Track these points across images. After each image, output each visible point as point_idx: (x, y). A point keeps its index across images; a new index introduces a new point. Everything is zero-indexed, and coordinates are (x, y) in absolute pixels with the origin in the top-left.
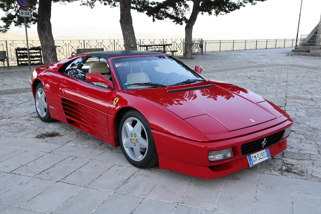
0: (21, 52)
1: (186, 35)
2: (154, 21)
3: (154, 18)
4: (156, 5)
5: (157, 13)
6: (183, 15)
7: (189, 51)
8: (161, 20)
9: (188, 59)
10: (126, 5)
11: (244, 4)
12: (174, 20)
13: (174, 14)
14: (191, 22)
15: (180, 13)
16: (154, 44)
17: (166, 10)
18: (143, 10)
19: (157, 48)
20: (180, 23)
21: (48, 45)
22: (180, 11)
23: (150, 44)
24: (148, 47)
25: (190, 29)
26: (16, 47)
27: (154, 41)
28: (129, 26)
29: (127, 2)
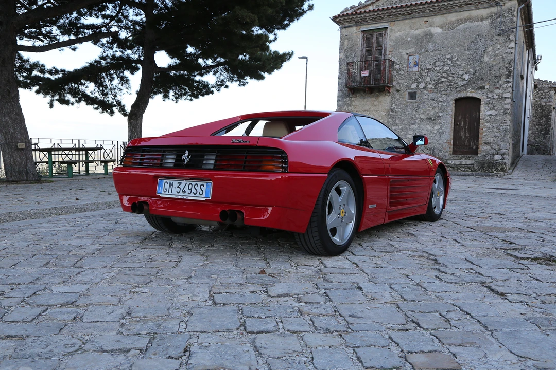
1: (129, 131)
2: (51, 106)
3: (52, 101)
4: (60, 75)
6: (116, 97)
8: (68, 105)
12: (96, 106)
13: (97, 94)
14: (139, 108)
15: (110, 93)
17: (80, 86)
18: (30, 84)
20: (109, 111)
22: (111, 90)
24: (53, 153)
25: (137, 119)
27: (59, 142)
28: (12, 104)
29: (7, 54)
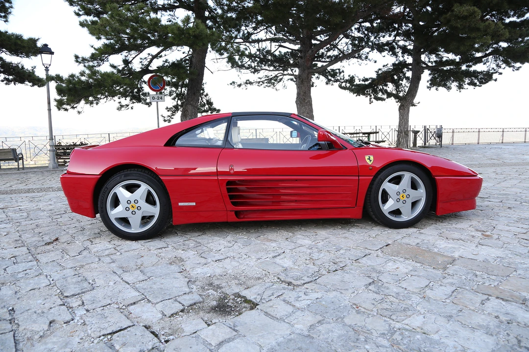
2: (371, 102)
3: (370, 99)
4: (370, 81)
5: (375, 92)
7: (403, 141)
8: (382, 101)
11: (500, 70)
12: (397, 100)
14: (406, 100)
16: (360, 132)
17: (384, 87)
23: (355, 132)
27: (360, 128)
28: (305, 107)
29: (305, 76)
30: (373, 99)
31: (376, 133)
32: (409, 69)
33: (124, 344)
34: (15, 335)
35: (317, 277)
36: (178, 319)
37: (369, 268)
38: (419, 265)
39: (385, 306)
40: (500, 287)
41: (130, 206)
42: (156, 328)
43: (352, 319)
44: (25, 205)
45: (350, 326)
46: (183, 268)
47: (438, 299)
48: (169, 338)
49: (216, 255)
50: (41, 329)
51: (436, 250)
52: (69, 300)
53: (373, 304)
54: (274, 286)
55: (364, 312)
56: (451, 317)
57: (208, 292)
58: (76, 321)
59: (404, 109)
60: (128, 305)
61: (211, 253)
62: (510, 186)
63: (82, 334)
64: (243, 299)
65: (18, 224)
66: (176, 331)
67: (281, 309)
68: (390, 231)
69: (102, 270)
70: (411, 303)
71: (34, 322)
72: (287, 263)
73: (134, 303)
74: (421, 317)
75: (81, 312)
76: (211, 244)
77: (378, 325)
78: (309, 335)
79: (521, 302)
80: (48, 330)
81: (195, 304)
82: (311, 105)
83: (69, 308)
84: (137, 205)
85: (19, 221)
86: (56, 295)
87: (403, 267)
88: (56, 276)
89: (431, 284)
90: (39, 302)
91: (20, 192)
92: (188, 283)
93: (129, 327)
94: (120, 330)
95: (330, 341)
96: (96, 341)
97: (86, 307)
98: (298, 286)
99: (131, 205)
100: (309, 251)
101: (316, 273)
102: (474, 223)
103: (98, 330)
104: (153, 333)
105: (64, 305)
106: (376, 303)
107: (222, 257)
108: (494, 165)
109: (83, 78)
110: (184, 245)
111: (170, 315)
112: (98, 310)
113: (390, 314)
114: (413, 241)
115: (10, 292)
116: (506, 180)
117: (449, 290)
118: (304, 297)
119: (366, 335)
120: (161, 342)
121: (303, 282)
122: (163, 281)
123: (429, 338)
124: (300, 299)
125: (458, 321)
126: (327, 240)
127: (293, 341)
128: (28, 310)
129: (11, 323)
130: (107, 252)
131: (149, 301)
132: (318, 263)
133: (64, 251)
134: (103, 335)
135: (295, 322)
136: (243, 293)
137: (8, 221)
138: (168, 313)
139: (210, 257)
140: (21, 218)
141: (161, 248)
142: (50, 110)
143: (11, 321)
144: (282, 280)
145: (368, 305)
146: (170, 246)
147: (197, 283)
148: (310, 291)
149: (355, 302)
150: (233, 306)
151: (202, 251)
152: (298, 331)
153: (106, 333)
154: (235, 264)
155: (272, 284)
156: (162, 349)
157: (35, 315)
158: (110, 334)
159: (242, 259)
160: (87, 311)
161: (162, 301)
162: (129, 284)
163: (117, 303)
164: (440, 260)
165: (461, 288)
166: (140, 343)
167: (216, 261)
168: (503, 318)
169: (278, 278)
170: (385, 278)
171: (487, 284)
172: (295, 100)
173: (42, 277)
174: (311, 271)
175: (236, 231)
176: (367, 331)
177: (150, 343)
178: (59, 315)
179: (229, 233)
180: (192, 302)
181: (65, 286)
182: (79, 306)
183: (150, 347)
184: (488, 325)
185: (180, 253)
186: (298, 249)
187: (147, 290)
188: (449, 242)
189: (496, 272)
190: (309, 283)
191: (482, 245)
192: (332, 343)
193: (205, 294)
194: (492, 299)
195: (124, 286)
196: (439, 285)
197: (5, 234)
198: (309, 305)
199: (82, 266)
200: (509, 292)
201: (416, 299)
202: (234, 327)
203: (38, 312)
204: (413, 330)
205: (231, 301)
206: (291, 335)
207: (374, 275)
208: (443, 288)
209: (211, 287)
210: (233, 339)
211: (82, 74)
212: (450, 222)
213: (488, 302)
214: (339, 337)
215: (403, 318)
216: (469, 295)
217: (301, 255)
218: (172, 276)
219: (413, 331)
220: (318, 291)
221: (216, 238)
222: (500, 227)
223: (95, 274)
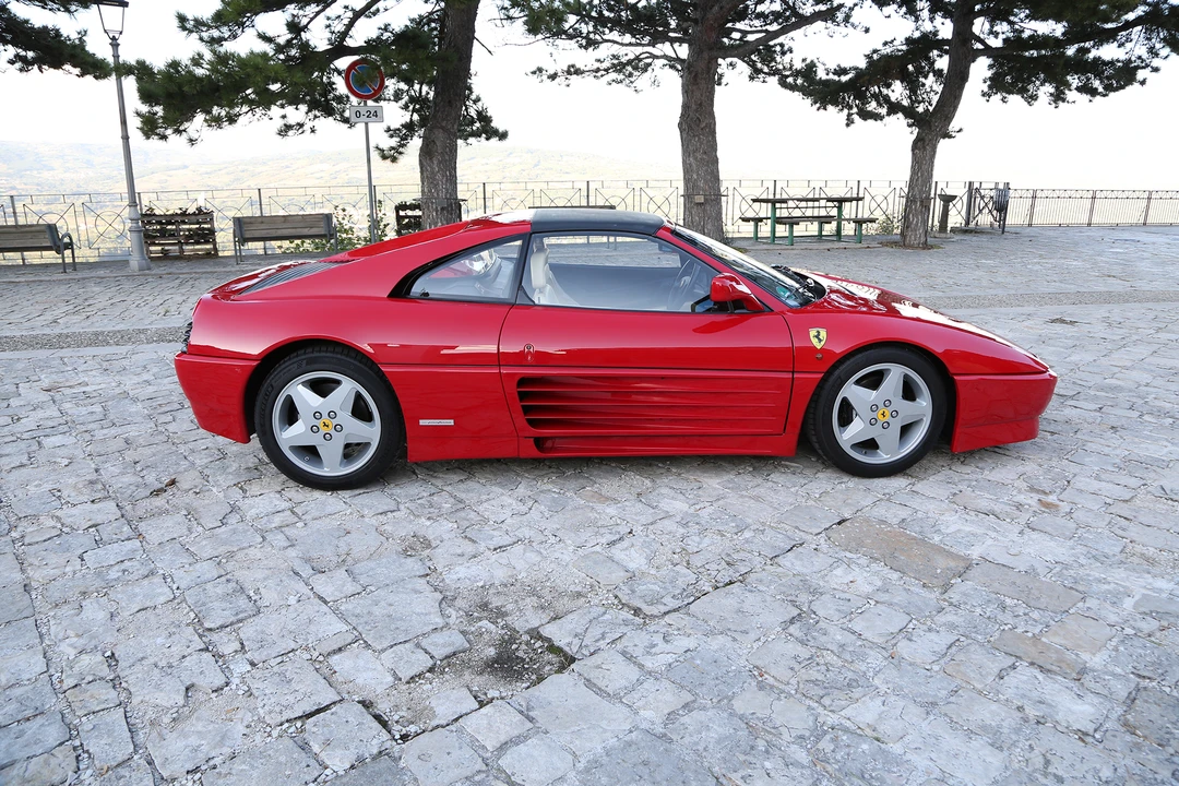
0: (410, 213)
2: (850, 123)
3: (849, 115)
4: (850, 75)
5: (862, 99)
7: (918, 222)
9: (911, 247)
10: (696, 76)
16: (823, 196)
19: (797, 207)
21: (433, 197)
23: (811, 196)
24: (778, 205)
25: (925, 149)
26: (398, 201)
28: (699, 139)
29: (701, 65)
30: (856, 117)
31: (858, 199)
32: (943, 52)
33: (327, 743)
34: (129, 715)
35: (692, 598)
36: (425, 687)
37: (796, 581)
38: (895, 576)
39: (814, 674)
40: (1044, 639)
41: (320, 423)
42: (383, 707)
43: (749, 702)
44: (97, 382)
45: (741, 717)
46: (429, 564)
47: (918, 661)
48: (408, 729)
49: (495, 533)
50: (172, 702)
51: (937, 539)
52: (215, 637)
53: (792, 669)
54: (607, 617)
55: (772, 687)
56: (934, 704)
57: (480, 624)
58: (234, 687)
59: (924, 147)
60: (329, 654)
61: (486, 528)
62: (1129, 364)
63: (248, 718)
64: (546, 645)
65: (87, 437)
66: (419, 713)
67: (617, 673)
68: (853, 483)
69: (271, 564)
70: (864, 669)
71: (158, 687)
72: (634, 559)
73: (340, 649)
74: (878, 701)
75: (240, 667)
76: (485, 505)
77: (793, 717)
78: (665, 735)
79: (1074, 675)
80: (184, 706)
81: (454, 654)
82: (713, 133)
83: (218, 656)
84: (335, 422)
85: (90, 427)
86: (188, 625)
87: (863, 577)
88: (183, 579)
89: (911, 626)
90: (159, 641)
91: (79, 341)
92: (440, 603)
93: (334, 703)
94: (318, 711)
95: (701, 748)
96: (275, 733)
97: (248, 655)
98: (653, 617)
99: (321, 421)
100: (682, 531)
101: (691, 587)
102: (1030, 467)
103: (277, 709)
104: (378, 718)
105: (207, 649)
106: (797, 667)
107: (507, 540)
108: (1108, 298)
109: (199, 72)
110: (431, 506)
111: (408, 678)
112: (273, 662)
113: (821, 692)
114: (894, 514)
115: (102, 615)
116: (1124, 346)
117: (942, 640)
118: (662, 646)
119: (769, 737)
120: (394, 739)
121: (663, 609)
122: (392, 598)
123: (884, 751)
124: (653, 650)
125: (946, 715)
126: (721, 502)
127: (634, 747)
128: (142, 659)
129: (114, 687)
130: (277, 520)
131: (368, 646)
132: (697, 561)
133: (191, 514)
134: (287, 721)
135: (640, 703)
136: (547, 631)
137: (66, 428)
138: (405, 674)
139: (484, 540)
140: (91, 419)
141: (385, 513)
142: (126, 138)
143: (115, 683)
144: (624, 601)
145: (781, 671)
146: (402, 507)
147: (459, 603)
148: (676, 633)
149: (759, 663)
150: (527, 660)
151: (466, 524)
152: (644, 725)
153: (293, 717)
154: (533, 557)
155: (603, 609)
156: (396, 755)
157: (156, 671)
158: (300, 717)
159: (547, 545)
160: (253, 664)
161: (392, 647)
162: (326, 602)
163: (307, 649)
164: (942, 563)
165: (967, 637)
166: (357, 742)
167: (495, 549)
168: (1031, 712)
169: (616, 597)
170: (825, 608)
171: (1019, 630)
172: (678, 120)
173: (157, 580)
174: (681, 583)
175: (536, 472)
176: (773, 731)
177: (375, 742)
178: (201, 673)
179: (522, 477)
180: (448, 650)
181: (204, 604)
182: (236, 651)
183: (375, 751)
184: (999, 726)
185: (424, 526)
186: (659, 525)
187: (362, 620)
188: (967, 517)
189: (1043, 602)
190: (674, 611)
191: (1034, 530)
192: (704, 754)
193: (473, 629)
194: (1022, 665)
195: (317, 609)
196: (925, 628)
197: (66, 462)
198: (670, 665)
199: (231, 555)
200: (1057, 651)
201: (875, 659)
202: (528, 710)
203: (160, 664)
204: (859, 731)
205: (524, 647)
206: (631, 732)
207: (803, 598)
208: (933, 636)
209: (486, 614)
210: (526, 738)
211: (197, 61)
212: (980, 465)
213: (1012, 673)
214: (719, 742)
215: (843, 703)
216: (978, 655)
217: (664, 538)
218: (410, 586)
219: (857, 734)
220: (690, 631)
221: (497, 490)
222: (1081, 482)
223: (259, 575)
